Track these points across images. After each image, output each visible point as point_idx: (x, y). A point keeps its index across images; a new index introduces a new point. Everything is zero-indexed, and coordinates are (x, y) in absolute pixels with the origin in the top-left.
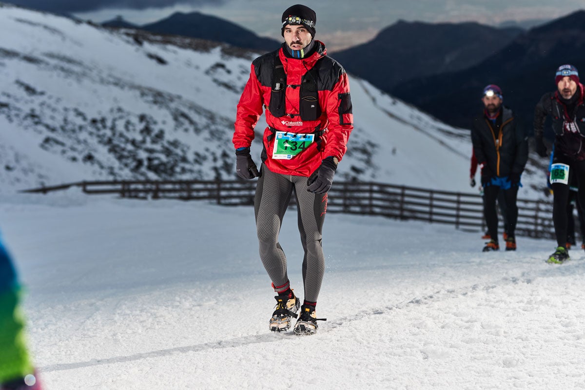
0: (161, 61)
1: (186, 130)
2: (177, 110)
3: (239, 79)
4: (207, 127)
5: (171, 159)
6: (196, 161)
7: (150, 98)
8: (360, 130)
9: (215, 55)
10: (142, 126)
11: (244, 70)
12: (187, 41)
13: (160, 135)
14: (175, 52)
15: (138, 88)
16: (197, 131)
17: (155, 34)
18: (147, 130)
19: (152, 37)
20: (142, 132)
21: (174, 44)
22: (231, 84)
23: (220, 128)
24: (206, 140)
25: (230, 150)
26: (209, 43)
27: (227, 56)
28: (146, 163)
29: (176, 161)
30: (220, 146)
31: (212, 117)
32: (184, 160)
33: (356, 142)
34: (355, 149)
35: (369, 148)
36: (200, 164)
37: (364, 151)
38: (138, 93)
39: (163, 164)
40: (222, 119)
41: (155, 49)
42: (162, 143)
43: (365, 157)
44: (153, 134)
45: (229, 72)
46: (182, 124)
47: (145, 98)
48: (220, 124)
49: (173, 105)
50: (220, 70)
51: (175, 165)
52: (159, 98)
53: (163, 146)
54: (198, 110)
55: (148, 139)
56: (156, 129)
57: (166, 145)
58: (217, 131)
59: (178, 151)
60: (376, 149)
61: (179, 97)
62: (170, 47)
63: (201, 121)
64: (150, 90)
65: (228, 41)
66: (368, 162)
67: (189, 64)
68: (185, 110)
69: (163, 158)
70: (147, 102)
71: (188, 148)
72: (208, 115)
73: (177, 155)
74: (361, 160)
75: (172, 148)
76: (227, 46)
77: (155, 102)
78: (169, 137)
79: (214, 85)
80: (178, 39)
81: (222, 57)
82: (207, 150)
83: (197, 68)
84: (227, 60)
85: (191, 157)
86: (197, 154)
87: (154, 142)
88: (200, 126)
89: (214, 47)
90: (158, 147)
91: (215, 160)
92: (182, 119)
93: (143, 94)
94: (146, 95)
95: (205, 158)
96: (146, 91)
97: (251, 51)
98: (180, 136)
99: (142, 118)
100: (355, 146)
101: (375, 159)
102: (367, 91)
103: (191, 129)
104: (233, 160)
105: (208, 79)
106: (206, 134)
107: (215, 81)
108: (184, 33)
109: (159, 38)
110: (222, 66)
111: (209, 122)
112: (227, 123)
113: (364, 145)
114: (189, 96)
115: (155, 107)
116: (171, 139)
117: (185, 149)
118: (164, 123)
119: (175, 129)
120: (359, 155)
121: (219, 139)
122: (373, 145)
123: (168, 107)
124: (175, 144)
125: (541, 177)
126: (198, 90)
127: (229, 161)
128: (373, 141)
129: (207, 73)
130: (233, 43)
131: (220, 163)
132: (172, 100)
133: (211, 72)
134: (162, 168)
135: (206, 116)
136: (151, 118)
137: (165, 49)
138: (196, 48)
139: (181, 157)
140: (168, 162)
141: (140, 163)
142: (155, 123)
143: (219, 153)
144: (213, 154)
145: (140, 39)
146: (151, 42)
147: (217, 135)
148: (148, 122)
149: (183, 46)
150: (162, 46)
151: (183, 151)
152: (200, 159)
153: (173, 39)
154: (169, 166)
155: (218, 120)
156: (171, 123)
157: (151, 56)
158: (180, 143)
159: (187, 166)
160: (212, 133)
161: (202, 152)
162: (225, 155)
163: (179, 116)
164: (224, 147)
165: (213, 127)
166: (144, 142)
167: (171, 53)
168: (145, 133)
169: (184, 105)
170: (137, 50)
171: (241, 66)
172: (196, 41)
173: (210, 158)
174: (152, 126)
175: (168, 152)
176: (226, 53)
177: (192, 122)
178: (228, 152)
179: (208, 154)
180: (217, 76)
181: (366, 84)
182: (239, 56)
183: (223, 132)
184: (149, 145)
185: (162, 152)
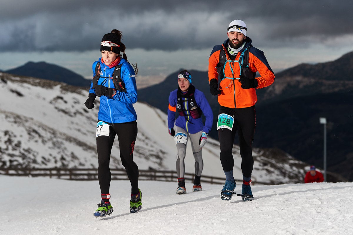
0: (19, 94)
1: (36, 141)
2: (30, 128)
3: (73, 107)
4: (51, 139)
5: (25, 161)
6: (43, 163)
7: (12, 120)
8: (155, 143)
9: (56, 91)
10: (6, 138)
11: (76, 101)
12: (38, 81)
13: (18, 145)
14: (29, 88)
15: (4, 112)
16: (44, 142)
17: (15, 76)
18: (9, 141)
19: (13, 78)
20: (6, 142)
21: (29, 83)
22: (67, 111)
23: (60, 140)
24: (50, 148)
25: (66, 155)
26: (52, 82)
27: (64, 92)
28: (8, 164)
29: (29, 162)
30: (59, 153)
31: (54, 133)
32: (35, 162)
33: (152, 151)
34: (152, 155)
35: (161, 155)
36: (46, 164)
37: (158, 157)
38: (3, 116)
39: (20, 164)
40: (61, 134)
41: (15, 86)
42: (20, 150)
43: (158, 161)
44: (13, 144)
45: (66, 102)
46: (33, 137)
47: (8, 119)
48: (59, 138)
49: (27, 124)
50: (60, 101)
51: (28, 165)
52: (17, 119)
53: (20, 152)
54: (45, 128)
55: (10, 147)
56: (15, 141)
57: (23, 151)
58: (58, 142)
59: (31, 156)
60: (165, 155)
61: (32, 119)
62: (25, 85)
63: (47, 135)
64: (12, 114)
65: (64, 82)
66: (160, 164)
67: (38, 97)
68: (36, 128)
69: (20, 160)
70: (9, 122)
71: (38, 153)
72: (52, 131)
73: (30, 158)
74: (156, 163)
75: (26, 153)
76: (64, 84)
77: (15, 122)
78: (24, 146)
79: (56, 111)
80: (31, 80)
81: (61, 92)
82: (51, 155)
83: (44, 99)
84: (64, 94)
85: (39, 159)
86: (44, 158)
87: (14, 149)
88: (46, 139)
89: (56, 85)
90: (16, 153)
91: (56, 162)
92: (33, 134)
93: (7, 117)
94: (9, 117)
95: (49, 161)
96: (9, 115)
97: (81, 89)
98: (32, 145)
99: (6, 133)
100: (152, 153)
101: (165, 163)
102: (159, 116)
103: (40, 140)
104: (69, 162)
105: (52, 106)
106: (50, 144)
107: (56, 108)
108: (35, 76)
109: (18, 79)
110: (62, 98)
111: (52, 136)
112: (64, 137)
113: (158, 153)
114: (38, 118)
115: (15, 125)
116: (26, 148)
117: (35, 154)
118: (21, 136)
119: (29, 141)
120: (154, 159)
121: (59, 148)
122: (164, 153)
123: (24, 126)
124: (28, 151)
125: (278, 175)
126: (44, 114)
127: (65, 163)
128: (164, 150)
129: (51, 102)
130: (68, 83)
131: (59, 165)
132: (27, 121)
133: (54, 102)
134: (19, 167)
135: (50, 132)
136: (12, 133)
137: (22, 86)
138: (43, 86)
139: (33, 160)
140: (24, 163)
141: (4, 163)
142: (15, 136)
143: (59, 157)
144: (55, 158)
145: (5, 79)
146: (13, 81)
147: (57, 145)
148: (10, 136)
149: (35, 85)
150: (20, 84)
151: (34, 155)
152: (45, 160)
153: (28, 80)
154: (24, 166)
155: (59, 135)
156: (26, 136)
157: (13, 91)
158: (32, 150)
159: (37, 166)
160: (54, 144)
161: (47, 156)
162: (63, 158)
163: (31, 132)
164: (62, 153)
165: (55, 140)
166: (7, 149)
167: (26, 89)
168: (8, 143)
169: (35, 124)
170: (3, 87)
171: (74, 98)
172: (43, 81)
173: (53, 160)
174: (13, 139)
175: (24, 156)
176: (64, 89)
177: (40, 136)
178: (65, 157)
179: (51, 158)
180: (57, 105)
181: (159, 111)
182: (73, 92)
183: (62, 143)
184: (10, 151)
185: (20, 156)
